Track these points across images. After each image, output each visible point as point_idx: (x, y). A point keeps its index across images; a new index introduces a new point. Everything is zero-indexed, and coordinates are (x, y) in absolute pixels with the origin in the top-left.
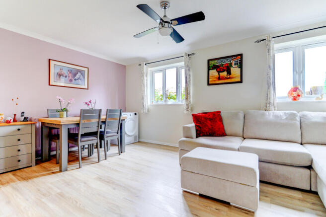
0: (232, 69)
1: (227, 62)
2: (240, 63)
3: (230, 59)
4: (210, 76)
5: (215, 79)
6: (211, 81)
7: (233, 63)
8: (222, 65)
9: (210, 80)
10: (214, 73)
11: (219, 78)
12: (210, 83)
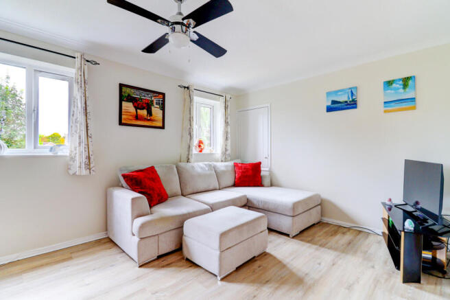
0: (153, 108)
1: (148, 97)
2: (162, 104)
3: (151, 94)
4: (123, 111)
5: (130, 117)
6: (125, 119)
7: (155, 102)
8: (141, 99)
9: (123, 117)
10: (129, 107)
11: (137, 117)
12: (123, 121)
